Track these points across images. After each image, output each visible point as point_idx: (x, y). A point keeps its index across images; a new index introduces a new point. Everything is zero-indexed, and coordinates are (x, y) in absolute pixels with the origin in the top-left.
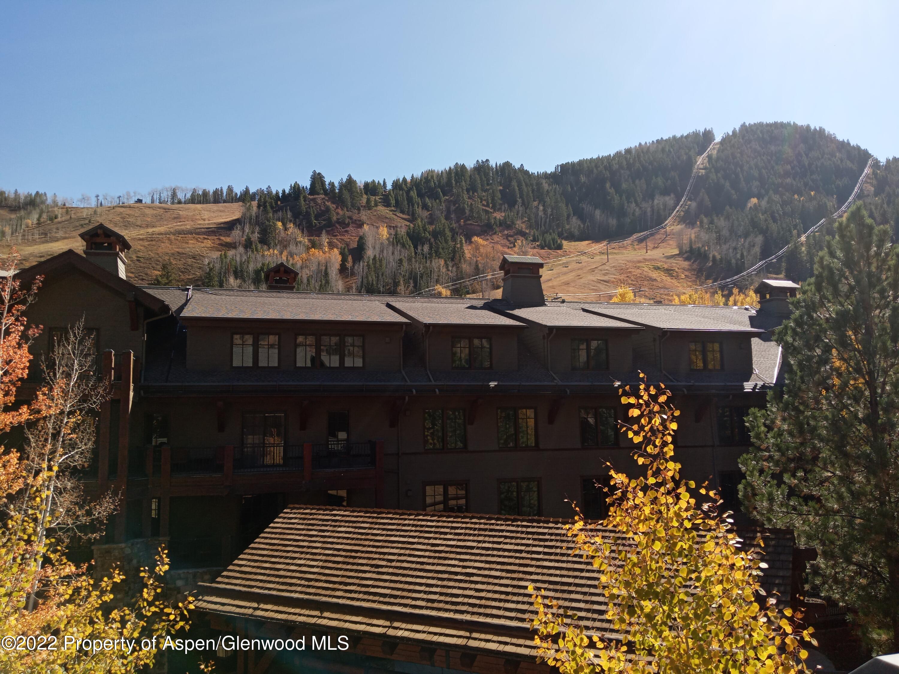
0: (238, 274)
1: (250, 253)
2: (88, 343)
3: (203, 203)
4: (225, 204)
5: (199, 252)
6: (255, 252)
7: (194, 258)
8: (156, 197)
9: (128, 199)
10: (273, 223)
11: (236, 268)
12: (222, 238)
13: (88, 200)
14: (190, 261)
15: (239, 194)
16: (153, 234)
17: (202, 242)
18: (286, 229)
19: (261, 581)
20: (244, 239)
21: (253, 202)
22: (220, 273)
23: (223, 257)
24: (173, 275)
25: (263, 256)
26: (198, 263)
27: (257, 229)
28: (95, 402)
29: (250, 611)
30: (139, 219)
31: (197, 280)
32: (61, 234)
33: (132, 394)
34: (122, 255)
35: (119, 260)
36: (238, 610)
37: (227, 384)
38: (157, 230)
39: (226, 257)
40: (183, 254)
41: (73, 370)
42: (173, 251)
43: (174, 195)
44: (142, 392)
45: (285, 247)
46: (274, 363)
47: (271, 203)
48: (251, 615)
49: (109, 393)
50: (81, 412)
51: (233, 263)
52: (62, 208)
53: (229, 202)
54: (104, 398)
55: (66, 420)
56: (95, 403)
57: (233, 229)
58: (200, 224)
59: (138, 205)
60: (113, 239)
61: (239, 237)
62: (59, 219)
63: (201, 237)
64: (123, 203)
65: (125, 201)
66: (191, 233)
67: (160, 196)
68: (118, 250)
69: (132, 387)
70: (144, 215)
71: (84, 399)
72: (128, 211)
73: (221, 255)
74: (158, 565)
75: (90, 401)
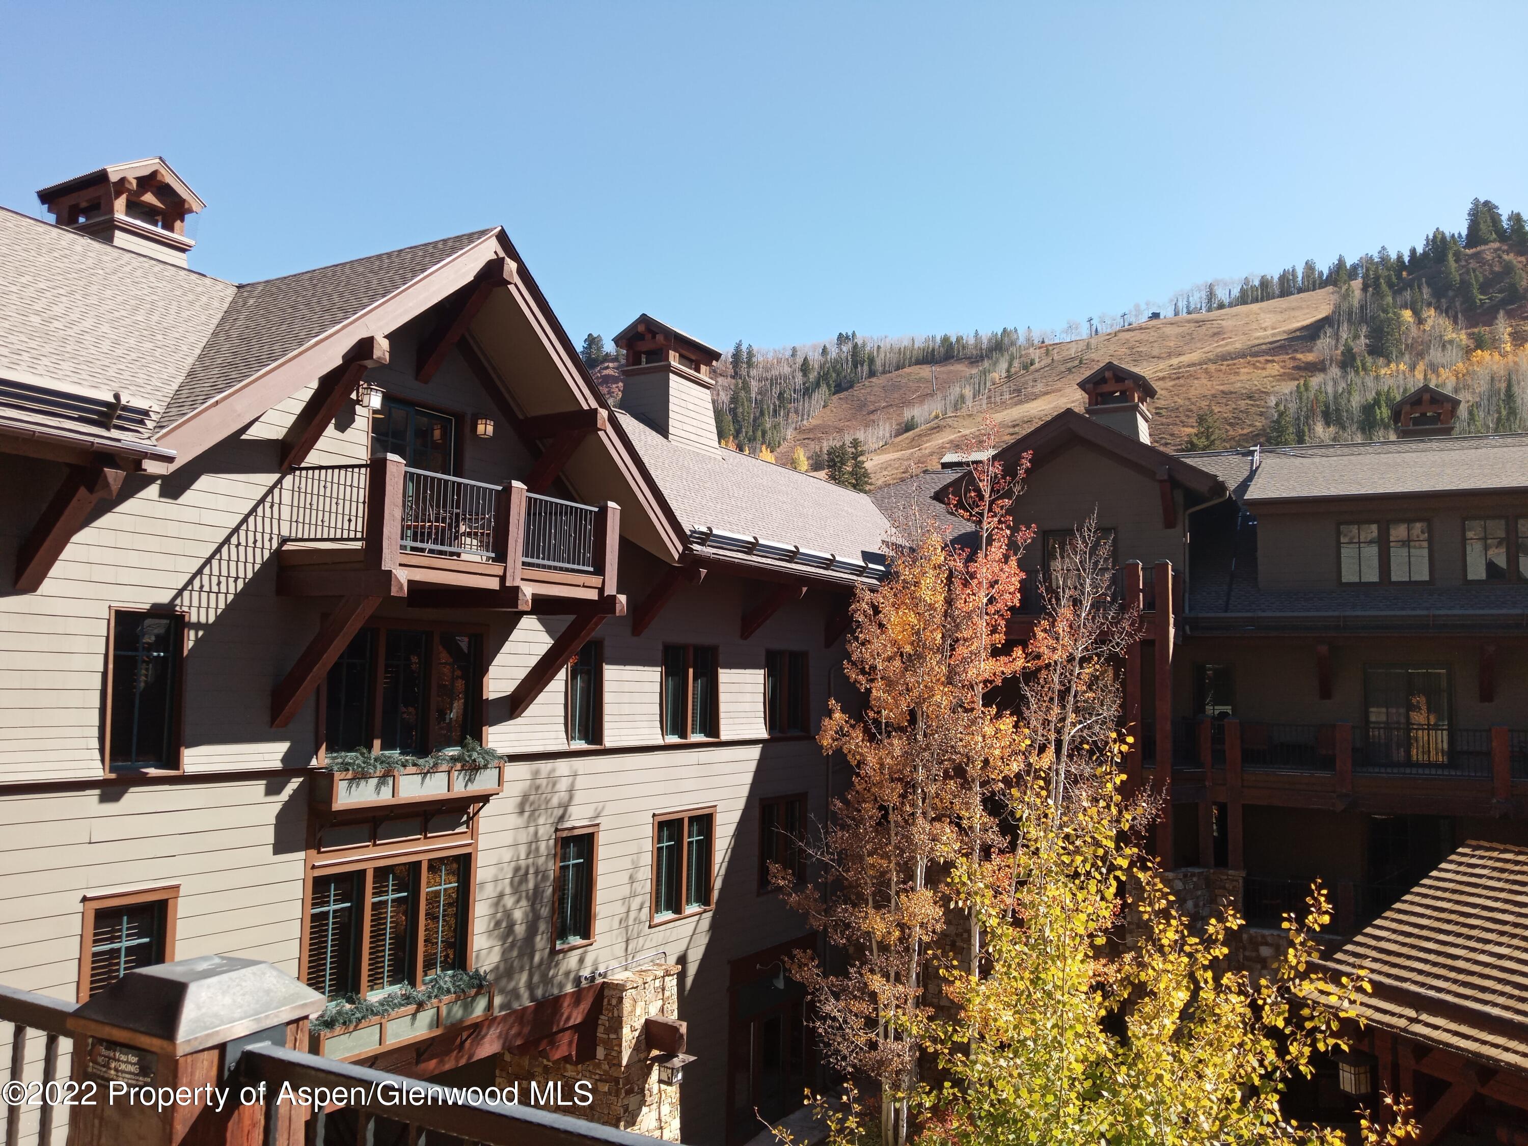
0: (1332, 415)
1: (1351, 375)
2: (1104, 551)
3: (1262, 300)
4: (1302, 295)
5: (1259, 387)
6: (1362, 373)
7: (1250, 398)
8: (1182, 304)
9: (1136, 316)
10: (1395, 313)
11: (1327, 406)
12: (1299, 356)
13: (1077, 328)
14: (1243, 404)
15: (1326, 273)
16: (1180, 368)
17: (1264, 369)
18: (1420, 321)
19: (1420, 972)
20: (1339, 352)
21: (1353, 283)
22: (1298, 418)
23: (1302, 389)
24: (1217, 431)
25: (1377, 378)
26: (1258, 406)
27: (1364, 329)
28: (1118, 644)
29: (1402, 1023)
30: (1155, 345)
31: (1257, 435)
32: (1040, 387)
33: (1172, 631)
34: (1143, 407)
35: (1138, 416)
36: (1378, 1016)
37: (1336, 614)
38: (1185, 359)
39: (1307, 389)
40: (1231, 393)
41: (1083, 594)
42: (1213, 392)
43: (1211, 295)
44: (1187, 628)
45: (1421, 355)
46: (1422, 573)
47: (1389, 277)
48: (1405, 1030)
49: (1139, 630)
50: (1099, 659)
51: (1322, 398)
52: (1040, 348)
53: (1308, 290)
54: (1132, 637)
55: (1077, 671)
56: (1120, 643)
57: (1319, 337)
58: (1258, 338)
59: (1154, 322)
60: (1129, 383)
61: (1331, 350)
62: (1037, 366)
63: (1261, 359)
64: (1130, 324)
65: (1133, 320)
66: (1244, 356)
67: (1188, 302)
68: (1136, 400)
69: (1172, 621)
70: (1164, 338)
71: (1103, 638)
72: (1138, 335)
73: (1298, 387)
74: (1312, 913)
75: (1111, 641)
